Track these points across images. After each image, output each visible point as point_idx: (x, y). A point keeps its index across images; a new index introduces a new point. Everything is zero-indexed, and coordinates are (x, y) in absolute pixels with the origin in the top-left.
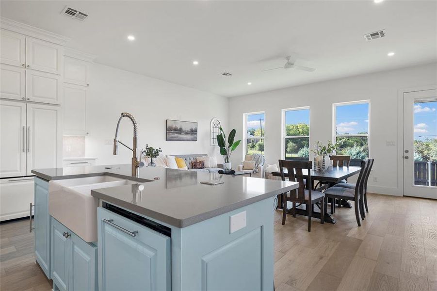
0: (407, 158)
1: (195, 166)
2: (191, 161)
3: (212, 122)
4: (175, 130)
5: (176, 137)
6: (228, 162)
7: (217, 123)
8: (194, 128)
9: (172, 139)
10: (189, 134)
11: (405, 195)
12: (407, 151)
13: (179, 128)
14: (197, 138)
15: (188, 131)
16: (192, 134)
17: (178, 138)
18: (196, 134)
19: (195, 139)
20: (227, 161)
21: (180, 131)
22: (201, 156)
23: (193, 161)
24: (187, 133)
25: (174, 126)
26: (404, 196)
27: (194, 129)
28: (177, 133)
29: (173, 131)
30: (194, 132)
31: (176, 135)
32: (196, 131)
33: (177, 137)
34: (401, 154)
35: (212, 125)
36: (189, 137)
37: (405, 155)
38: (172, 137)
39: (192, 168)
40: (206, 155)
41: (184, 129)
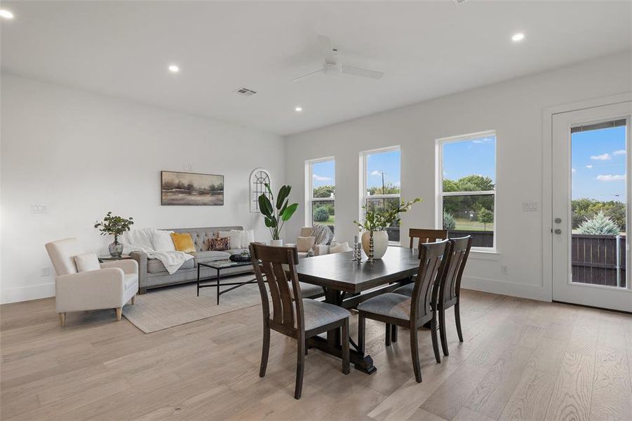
0: (558, 232)
1: (212, 246)
2: (206, 238)
3: (254, 173)
4: (179, 187)
5: (181, 200)
6: (278, 238)
7: (264, 176)
8: (216, 184)
9: (174, 202)
10: (208, 193)
11: (554, 299)
12: (558, 221)
13: (186, 185)
14: (223, 201)
15: (205, 189)
16: (213, 194)
17: (185, 202)
18: (223, 193)
19: (221, 203)
20: (276, 237)
21: (189, 189)
22: (227, 229)
23: (211, 237)
24: (202, 193)
25: (176, 181)
26: (553, 301)
27: (216, 187)
28: (182, 193)
29: (174, 190)
30: (216, 192)
31: (181, 196)
32: (223, 189)
33: (184, 199)
34: (548, 225)
35: (253, 179)
36: (208, 198)
37: (556, 227)
38: (173, 200)
39: (208, 250)
40: (241, 228)
41: (196, 185)
